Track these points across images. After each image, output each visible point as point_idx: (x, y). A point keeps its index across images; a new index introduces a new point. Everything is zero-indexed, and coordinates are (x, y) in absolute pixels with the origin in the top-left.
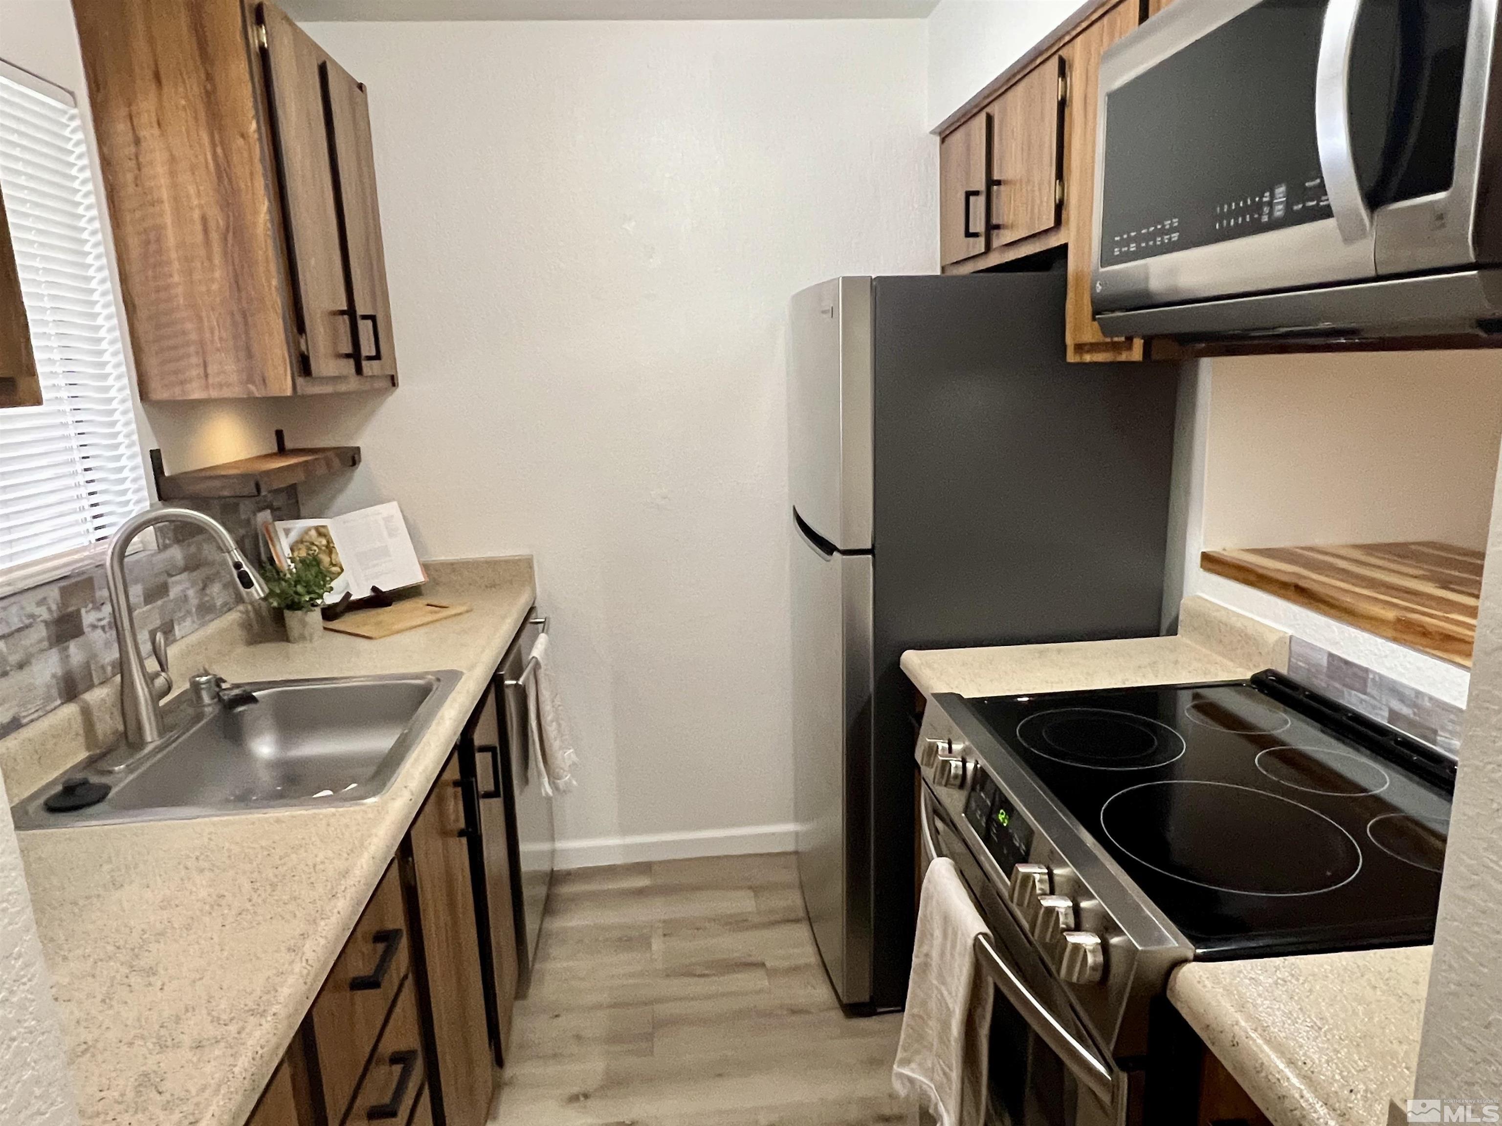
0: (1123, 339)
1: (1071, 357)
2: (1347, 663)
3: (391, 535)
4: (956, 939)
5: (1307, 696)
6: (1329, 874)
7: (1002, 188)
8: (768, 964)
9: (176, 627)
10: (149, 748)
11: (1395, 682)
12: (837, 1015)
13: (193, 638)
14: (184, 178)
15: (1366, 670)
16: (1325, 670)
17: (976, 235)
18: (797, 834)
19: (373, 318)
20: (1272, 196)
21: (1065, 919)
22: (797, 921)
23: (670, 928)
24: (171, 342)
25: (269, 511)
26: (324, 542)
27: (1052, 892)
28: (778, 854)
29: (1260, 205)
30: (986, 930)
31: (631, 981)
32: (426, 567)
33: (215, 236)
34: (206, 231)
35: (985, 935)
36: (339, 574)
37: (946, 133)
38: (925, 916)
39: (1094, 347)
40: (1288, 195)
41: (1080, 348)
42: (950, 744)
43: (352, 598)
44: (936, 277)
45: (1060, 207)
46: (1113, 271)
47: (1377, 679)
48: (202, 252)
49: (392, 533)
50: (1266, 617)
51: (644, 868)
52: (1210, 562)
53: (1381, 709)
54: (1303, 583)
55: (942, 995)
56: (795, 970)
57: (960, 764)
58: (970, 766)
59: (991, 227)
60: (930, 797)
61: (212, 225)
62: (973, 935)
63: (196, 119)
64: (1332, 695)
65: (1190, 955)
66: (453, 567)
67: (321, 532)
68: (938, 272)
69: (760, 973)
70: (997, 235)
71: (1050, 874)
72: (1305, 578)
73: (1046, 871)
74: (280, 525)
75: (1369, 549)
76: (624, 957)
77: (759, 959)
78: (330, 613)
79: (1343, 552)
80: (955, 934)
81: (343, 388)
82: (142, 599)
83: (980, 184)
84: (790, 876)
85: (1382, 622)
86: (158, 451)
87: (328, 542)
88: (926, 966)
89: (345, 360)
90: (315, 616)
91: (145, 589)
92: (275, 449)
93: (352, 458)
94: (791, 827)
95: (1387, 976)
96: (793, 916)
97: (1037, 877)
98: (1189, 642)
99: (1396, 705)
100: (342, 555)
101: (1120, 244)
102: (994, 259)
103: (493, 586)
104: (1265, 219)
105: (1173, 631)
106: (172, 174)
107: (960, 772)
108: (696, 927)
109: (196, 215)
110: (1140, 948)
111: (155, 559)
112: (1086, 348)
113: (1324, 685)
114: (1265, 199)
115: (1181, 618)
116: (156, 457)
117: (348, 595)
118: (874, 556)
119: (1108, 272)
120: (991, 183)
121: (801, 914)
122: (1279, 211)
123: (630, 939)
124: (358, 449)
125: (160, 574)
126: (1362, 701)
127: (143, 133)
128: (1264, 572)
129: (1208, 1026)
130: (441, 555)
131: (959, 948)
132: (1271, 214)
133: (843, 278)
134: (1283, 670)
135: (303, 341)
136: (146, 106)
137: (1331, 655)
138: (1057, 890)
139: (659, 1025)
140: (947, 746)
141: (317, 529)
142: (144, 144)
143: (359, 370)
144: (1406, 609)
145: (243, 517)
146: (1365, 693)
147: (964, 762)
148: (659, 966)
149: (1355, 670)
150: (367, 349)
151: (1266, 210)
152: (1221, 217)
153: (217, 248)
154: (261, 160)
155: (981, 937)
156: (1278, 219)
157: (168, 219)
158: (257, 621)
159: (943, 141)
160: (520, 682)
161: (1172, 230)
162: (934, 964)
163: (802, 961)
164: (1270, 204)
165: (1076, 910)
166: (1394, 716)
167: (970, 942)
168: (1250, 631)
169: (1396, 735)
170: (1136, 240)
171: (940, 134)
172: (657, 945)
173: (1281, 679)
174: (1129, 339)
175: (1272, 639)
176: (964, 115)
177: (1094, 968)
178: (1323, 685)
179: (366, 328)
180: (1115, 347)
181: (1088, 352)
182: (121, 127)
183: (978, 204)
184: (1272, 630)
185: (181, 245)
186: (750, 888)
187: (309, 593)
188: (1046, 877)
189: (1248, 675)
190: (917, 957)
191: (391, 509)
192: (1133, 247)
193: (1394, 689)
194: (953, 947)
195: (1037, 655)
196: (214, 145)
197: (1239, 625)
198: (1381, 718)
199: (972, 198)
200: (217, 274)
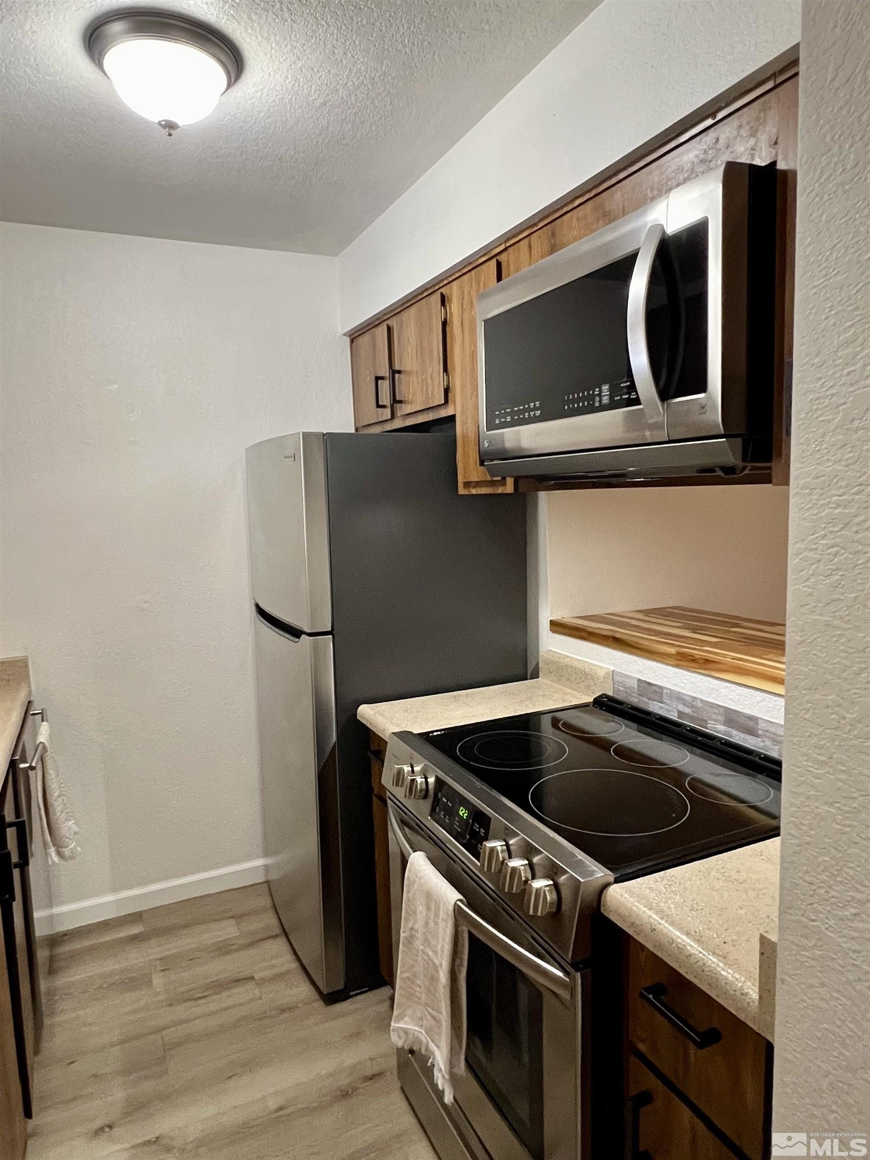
0: (500, 478)
1: (462, 491)
2: (650, 684)
4: (439, 910)
5: (629, 708)
6: (674, 815)
7: (402, 376)
8: (256, 976)
11: (680, 693)
12: (319, 1004)
15: (661, 688)
16: (636, 690)
17: (384, 407)
18: (266, 866)
20: (600, 391)
21: (525, 874)
22: (275, 937)
23: (167, 964)
27: (510, 857)
28: (252, 885)
29: (594, 396)
30: (461, 897)
31: (137, 1016)
35: (461, 901)
37: (355, 336)
38: (409, 900)
39: (478, 484)
40: (610, 390)
41: (467, 484)
42: (412, 767)
44: (351, 434)
45: (447, 391)
46: (495, 434)
47: (669, 691)
50: (595, 660)
51: (136, 917)
52: (557, 627)
53: (672, 711)
54: (617, 636)
55: (427, 955)
56: (279, 977)
57: (424, 780)
58: (431, 780)
59: (395, 401)
60: (397, 810)
62: (453, 903)
64: (642, 706)
65: (612, 879)
68: (353, 431)
69: (250, 985)
70: (401, 408)
71: (507, 845)
72: (617, 632)
73: (504, 843)
75: (646, 612)
76: (128, 996)
77: (248, 974)
79: (631, 615)
80: (438, 906)
83: (384, 371)
84: (265, 901)
85: (669, 656)
88: (411, 939)
94: (260, 862)
95: (723, 871)
96: (271, 934)
97: (499, 848)
98: (548, 682)
99: (681, 708)
101: (498, 416)
102: (398, 424)
104: (597, 404)
105: (535, 675)
107: (424, 786)
108: (190, 958)
110: (582, 880)
112: (473, 484)
113: (637, 700)
114: (596, 393)
115: (540, 666)
118: (333, 637)
119: (491, 434)
120: (394, 372)
121: (278, 930)
122: (606, 400)
123: (132, 981)
126: (661, 708)
128: (592, 630)
129: (633, 923)
131: (442, 915)
132: (600, 401)
133: (303, 433)
134: (611, 694)
137: (639, 680)
138: (513, 854)
139: (169, 1047)
140: (410, 769)
144: (678, 646)
146: (662, 703)
147: (426, 778)
148: (161, 997)
149: (655, 688)
151: (597, 399)
152: (569, 402)
155: (459, 903)
156: (605, 405)
159: (352, 341)
160: (33, 765)
161: (535, 409)
162: (419, 935)
163: (284, 969)
164: (600, 395)
165: (531, 865)
166: (681, 714)
167: (451, 908)
168: (587, 670)
169: (684, 726)
170: (512, 414)
171: (350, 336)
172: (158, 980)
173: (610, 699)
174: (504, 478)
175: (602, 673)
176: (369, 325)
177: (552, 903)
178: (635, 700)
180: (492, 483)
181: (474, 487)
183: (385, 386)
184: (601, 667)
186: (232, 917)
188: (505, 847)
189: (590, 699)
190: (404, 932)
192: (509, 419)
193: (679, 698)
194: (436, 915)
195: (453, 700)
197: (579, 666)
198: (673, 716)
199: (380, 382)
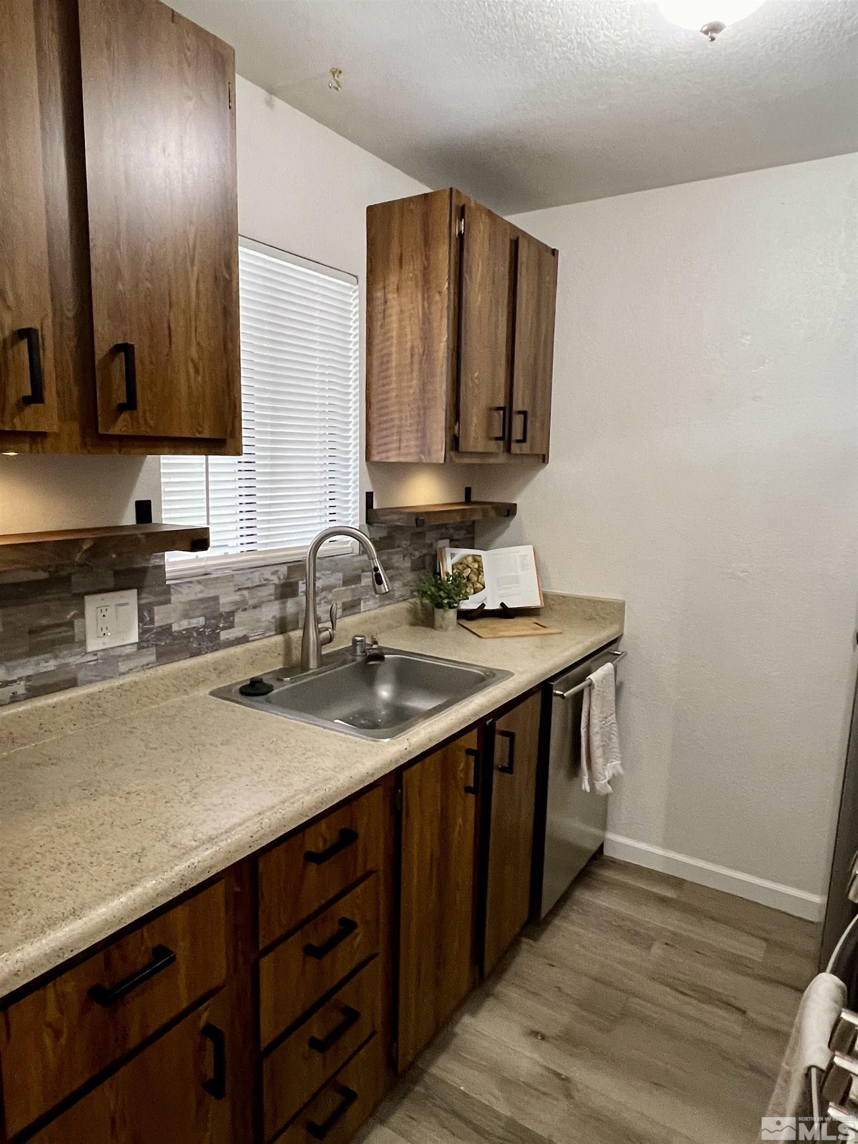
3: (523, 569)
8: (749, 1014)
9: (362, 604)
10: (311, 672)
13: (373, 613)
14: (406, 322)
19: (524, 413)
23: (674, 941)
24: (385, 426)
25: (448, 540)
26: (476, 566)
31: (621, 968)
32: (545, 596)
33: (416, 358)
34: (412, 355)
35: (818, 1069)
36: (482, 590)
43: (485, 608)
48: (408, 369)
49: (524, 567)
51: (677, 883)
56: (775, 1032)
61: (416, 350)
62: (807, 1065)
63: (417, 286)
66: (564, 598)
67: (476, 559)
69: (738, 1018)
74: (449, 551)
76: (625, 945)
77: (743, 1006)
78: (466, 615)
81: (492, 461)
82: (341, 583)
84: (810, 946)
86: (372, 493)
87: (479, 566)
89: (494, 441)
90: (452, 614)
91: (344, 576)
92: (463, 500)
93: (510, 511)
96: (796, 983)
100: (486, 578)
103: (591, 619)
106: (400, 321)
108: (698, 951)
109: (409, 345)
111: (355, 559)
116: (369, 496)
117: (483, 605)
123: (637, 934)
124: (515, 505)
125: (357, 569)
127: (390, 296)
130: (558, 588)
135: (457, 427)
136: (393, 279)
139: (626, 1014)
141: (474, 556)
142: (388, 304)
143: (508, 449)
145: (428, 541)
148: (649, 966)
150: (517, 434)
153: (416, 366)
154: (447, 308)
155: (814, 1070)
157: (394, 349)
158: (422, 610)
160: (565, 695)
163: (785, 1029)
167: (802, 1071)
172: (657, 950)
179: (518, 421)
182: (379, 294)
185: (399, 365)
186: (765, 940)
187: (448, 598)
191: (526, 551)
196: (423, 300)
200: (414, 382)
